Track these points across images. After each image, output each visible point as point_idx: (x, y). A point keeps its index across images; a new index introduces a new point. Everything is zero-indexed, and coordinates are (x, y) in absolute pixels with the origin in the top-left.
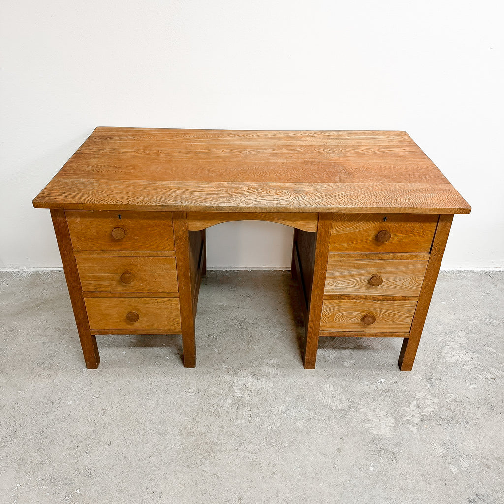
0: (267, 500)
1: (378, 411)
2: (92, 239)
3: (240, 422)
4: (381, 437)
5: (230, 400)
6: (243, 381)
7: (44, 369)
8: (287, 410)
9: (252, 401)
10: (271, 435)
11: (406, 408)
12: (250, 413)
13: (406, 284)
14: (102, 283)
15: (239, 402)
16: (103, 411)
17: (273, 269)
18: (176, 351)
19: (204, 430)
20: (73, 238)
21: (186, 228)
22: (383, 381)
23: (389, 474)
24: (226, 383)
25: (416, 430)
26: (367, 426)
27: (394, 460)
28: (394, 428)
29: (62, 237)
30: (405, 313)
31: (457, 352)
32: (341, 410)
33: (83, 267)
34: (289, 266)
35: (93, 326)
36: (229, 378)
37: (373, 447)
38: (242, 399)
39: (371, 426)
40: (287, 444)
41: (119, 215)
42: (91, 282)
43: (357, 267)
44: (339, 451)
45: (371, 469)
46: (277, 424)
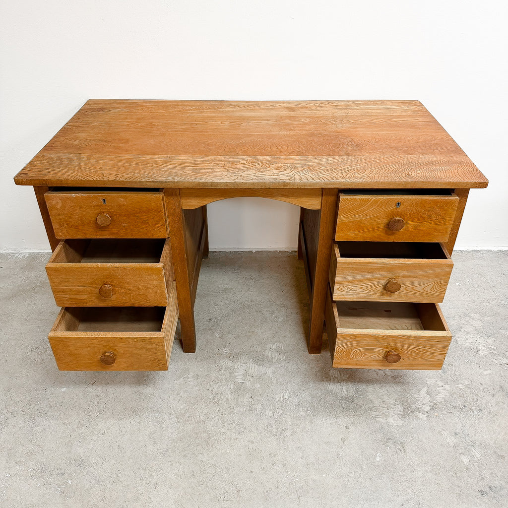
0: (267, 492)
1: (386, 398)
3: (241, 410)
4: (389, 426)
5: (231, 386)
6: (244, 367)
7: (38, 354)
8: (290, 397)
9: (253, 388)
10: (273, 423)
11: (415, 395)
12: (251, 400)
15: (239, 389)
16: (98, 398)
17: (278, 250)
19: (202, 418)
21: (180, 206)
23: (396, 464)
24: (227, 369)
25: (426, 418)
26: (374, 414)
27: (402, 450)
28: (403, 416)
31: (471, 336)
32: (346, 397)
34: (295, 246)
36: (230, 363)
37: (379, 436)
38: (243, 386)
39: (378, 414)
40: (289, 432)
44: (343, 440)
45: (378, 459)
46: (279, 411)
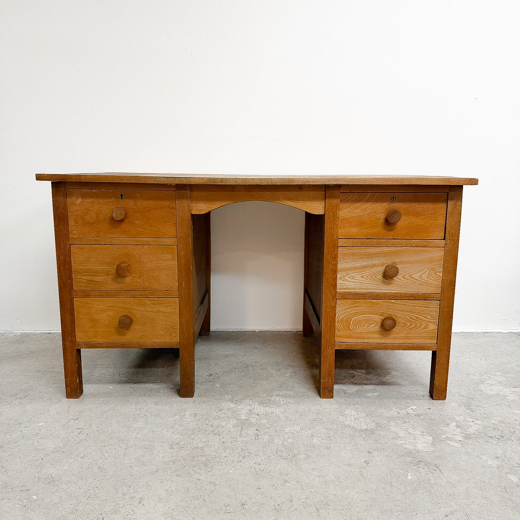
0: (278, 505)
1: (411, 431)
2: (91, 224)
3: (245, 439)
4: (418, 451)
5: (233, 422)
6: (248, 408)
8: (302, 429)
9: (259, 423)
10: (282, 449)
11: (444, 428)
12: (256, 432)
13: (425, 277)
14: (96, 278)
15: (243, 424)
16: (79, 430)
17: (283, 330)
18: (171, 387)
19: (200, 445)
20: (71, 222)
21: (190, 210)
22: (413, 408)
23: (432, 482)
24: (228, 409)
25: (460, 446)
26: (399, 442)
27: (436, 469)
28: (433, 444)
29: (60, 221)
30: (429, 317)
32: (366, 430)
33: (78, 258)
35: (80, 337)
36: (232, 405)
37: (408, 459)
38: (248, 421)
39: (404, 442)
40: (302, 456)
41: (122, 195)
42: (84, 277)
43: (370, 256)
44: (367, 462)
45: (410, 478)
46: (290, 441)
